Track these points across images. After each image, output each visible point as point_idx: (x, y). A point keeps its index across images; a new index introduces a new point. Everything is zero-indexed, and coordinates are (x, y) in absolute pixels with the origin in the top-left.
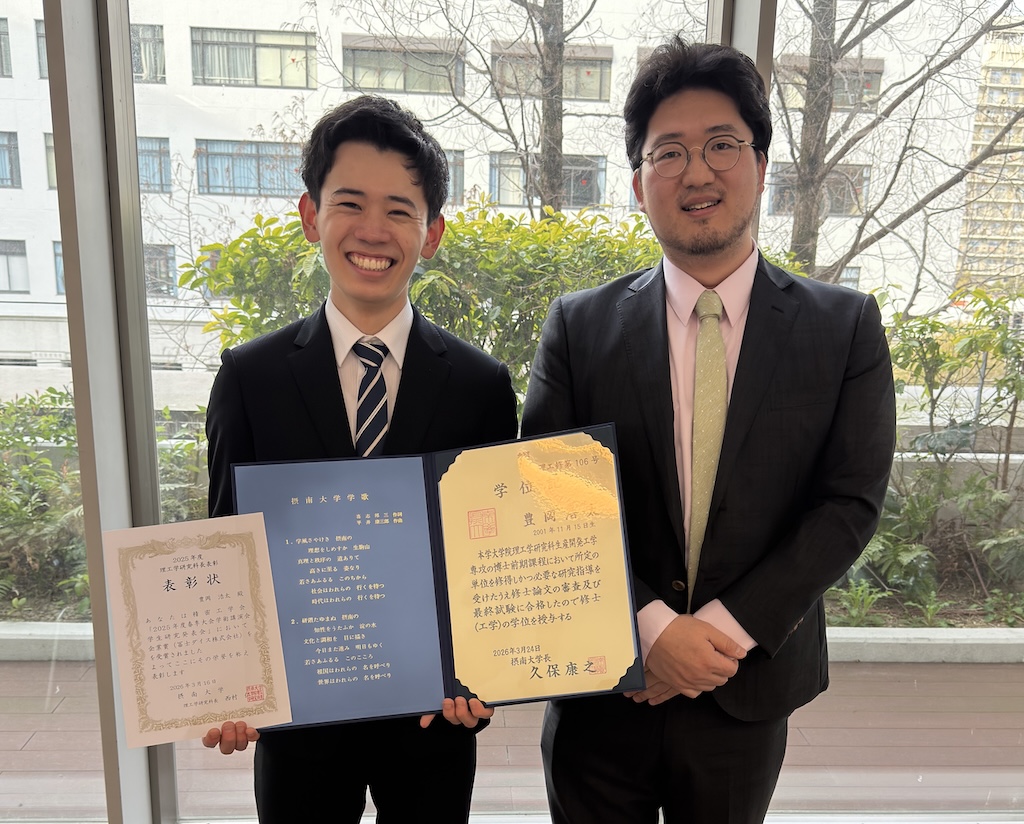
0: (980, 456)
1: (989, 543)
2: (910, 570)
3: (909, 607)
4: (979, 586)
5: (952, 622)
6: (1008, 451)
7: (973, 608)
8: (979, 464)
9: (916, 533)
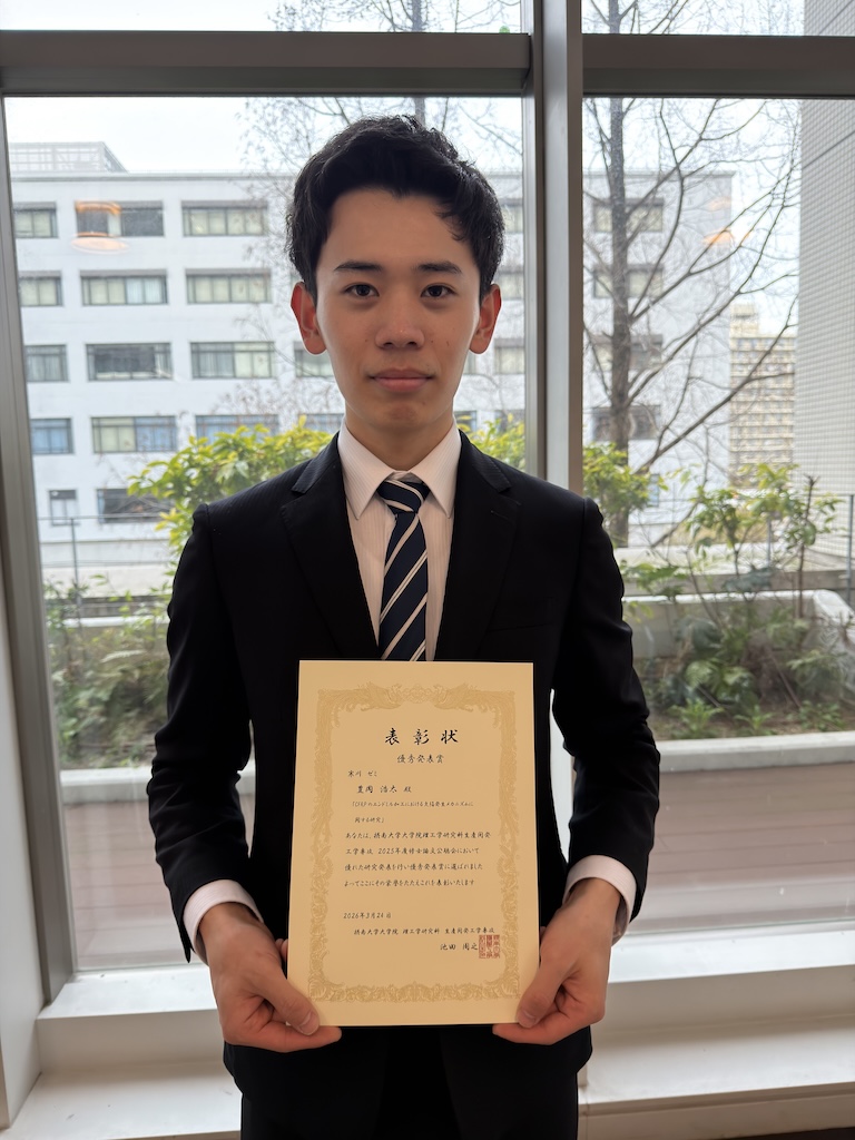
0: (779, 594)
1: (796, 663)
2: (735, 689)
3: (739, 720)
4: (792, 700)
5: (774, 730)
6: (801, 590)
7: (790, 718)
8: (779, 600)
9: (735, 658)
